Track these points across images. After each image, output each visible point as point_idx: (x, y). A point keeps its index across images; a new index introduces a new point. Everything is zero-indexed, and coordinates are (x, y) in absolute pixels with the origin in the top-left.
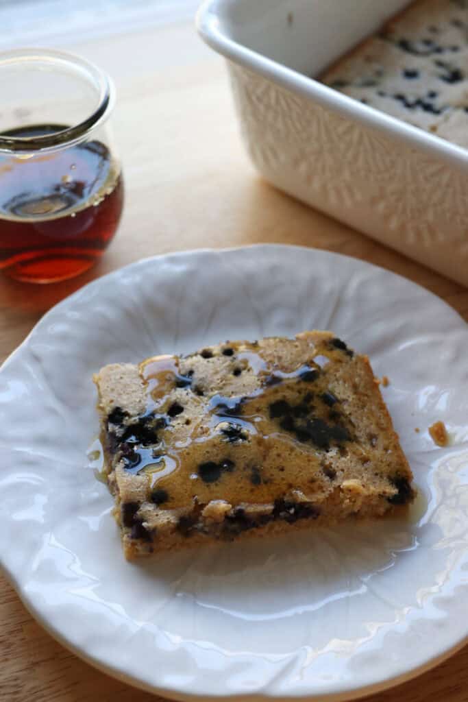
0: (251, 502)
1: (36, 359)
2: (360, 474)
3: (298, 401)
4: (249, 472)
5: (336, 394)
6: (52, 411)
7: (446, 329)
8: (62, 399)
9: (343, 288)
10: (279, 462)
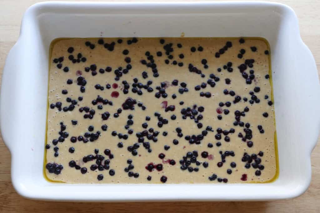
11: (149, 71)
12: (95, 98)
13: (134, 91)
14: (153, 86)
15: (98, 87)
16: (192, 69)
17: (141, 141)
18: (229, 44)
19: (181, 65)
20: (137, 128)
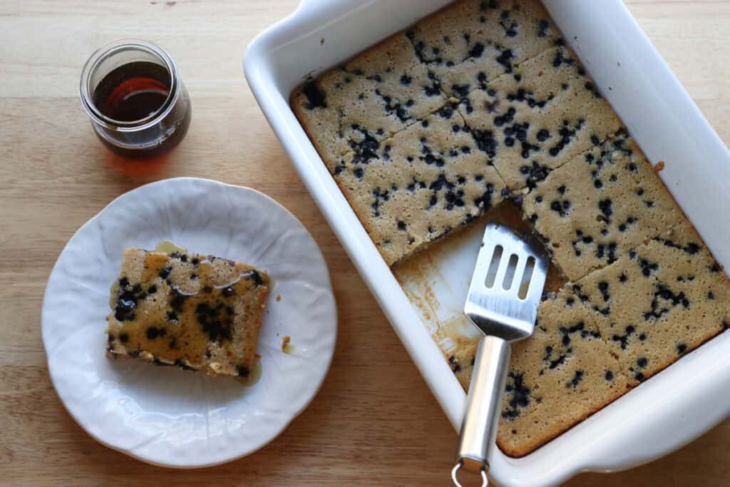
0: (164, 357)
1: (101, 227)
2: (223, 359)
3: (214, 307)
4: (171, 340)
5: (235, 309)
6: (99, 261)
7: (319, 285)
8: (107, 254)
9: (280, 235)
10: (187, 340)
11: (555, 138)
12: (462, 82)
13: (507, 131)
14: (533, 155)
15: (482, 77)
16: (605, 205)
17: (436, 186)
18: (693, 248)
19: (598, 184)
20: (451, 168)
